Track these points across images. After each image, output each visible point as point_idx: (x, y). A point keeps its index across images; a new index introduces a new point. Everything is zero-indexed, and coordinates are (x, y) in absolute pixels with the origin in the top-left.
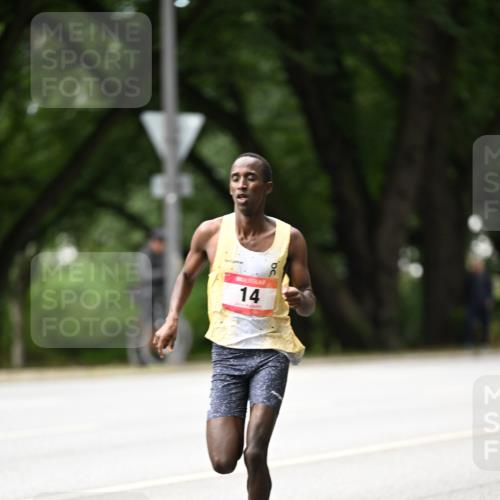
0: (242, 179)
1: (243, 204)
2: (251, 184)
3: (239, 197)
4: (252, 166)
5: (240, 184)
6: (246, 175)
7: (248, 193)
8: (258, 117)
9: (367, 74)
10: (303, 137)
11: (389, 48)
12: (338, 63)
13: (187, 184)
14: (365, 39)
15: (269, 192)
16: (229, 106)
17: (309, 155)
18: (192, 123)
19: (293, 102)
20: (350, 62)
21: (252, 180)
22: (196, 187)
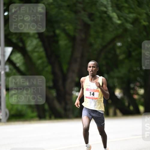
0: (91, 68)
1: (92, 74)
2: (94, 69)
3: (91, 72)
4: (94, 64)
5: (91, 69)
6: (93, 67)
7: (93, 71)
8: (29, 48)
9: (63, 35)
10: (43, 54)
11: (70, 28)
12: (54, 32)
13: (7, 68)
14: (62, 25)
15: (98, 70)
16: (21, 45)
17: (45, 59)
18: (9, 50)
19: (40, 43)
20: (58, 32)
21: (94, 68)
22: (10, 69)
